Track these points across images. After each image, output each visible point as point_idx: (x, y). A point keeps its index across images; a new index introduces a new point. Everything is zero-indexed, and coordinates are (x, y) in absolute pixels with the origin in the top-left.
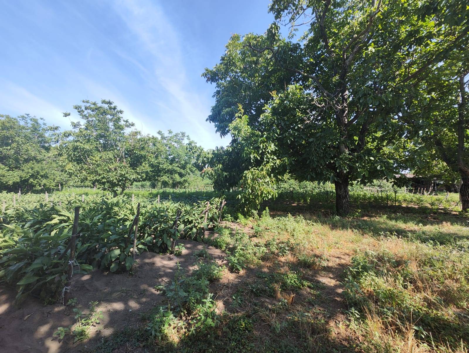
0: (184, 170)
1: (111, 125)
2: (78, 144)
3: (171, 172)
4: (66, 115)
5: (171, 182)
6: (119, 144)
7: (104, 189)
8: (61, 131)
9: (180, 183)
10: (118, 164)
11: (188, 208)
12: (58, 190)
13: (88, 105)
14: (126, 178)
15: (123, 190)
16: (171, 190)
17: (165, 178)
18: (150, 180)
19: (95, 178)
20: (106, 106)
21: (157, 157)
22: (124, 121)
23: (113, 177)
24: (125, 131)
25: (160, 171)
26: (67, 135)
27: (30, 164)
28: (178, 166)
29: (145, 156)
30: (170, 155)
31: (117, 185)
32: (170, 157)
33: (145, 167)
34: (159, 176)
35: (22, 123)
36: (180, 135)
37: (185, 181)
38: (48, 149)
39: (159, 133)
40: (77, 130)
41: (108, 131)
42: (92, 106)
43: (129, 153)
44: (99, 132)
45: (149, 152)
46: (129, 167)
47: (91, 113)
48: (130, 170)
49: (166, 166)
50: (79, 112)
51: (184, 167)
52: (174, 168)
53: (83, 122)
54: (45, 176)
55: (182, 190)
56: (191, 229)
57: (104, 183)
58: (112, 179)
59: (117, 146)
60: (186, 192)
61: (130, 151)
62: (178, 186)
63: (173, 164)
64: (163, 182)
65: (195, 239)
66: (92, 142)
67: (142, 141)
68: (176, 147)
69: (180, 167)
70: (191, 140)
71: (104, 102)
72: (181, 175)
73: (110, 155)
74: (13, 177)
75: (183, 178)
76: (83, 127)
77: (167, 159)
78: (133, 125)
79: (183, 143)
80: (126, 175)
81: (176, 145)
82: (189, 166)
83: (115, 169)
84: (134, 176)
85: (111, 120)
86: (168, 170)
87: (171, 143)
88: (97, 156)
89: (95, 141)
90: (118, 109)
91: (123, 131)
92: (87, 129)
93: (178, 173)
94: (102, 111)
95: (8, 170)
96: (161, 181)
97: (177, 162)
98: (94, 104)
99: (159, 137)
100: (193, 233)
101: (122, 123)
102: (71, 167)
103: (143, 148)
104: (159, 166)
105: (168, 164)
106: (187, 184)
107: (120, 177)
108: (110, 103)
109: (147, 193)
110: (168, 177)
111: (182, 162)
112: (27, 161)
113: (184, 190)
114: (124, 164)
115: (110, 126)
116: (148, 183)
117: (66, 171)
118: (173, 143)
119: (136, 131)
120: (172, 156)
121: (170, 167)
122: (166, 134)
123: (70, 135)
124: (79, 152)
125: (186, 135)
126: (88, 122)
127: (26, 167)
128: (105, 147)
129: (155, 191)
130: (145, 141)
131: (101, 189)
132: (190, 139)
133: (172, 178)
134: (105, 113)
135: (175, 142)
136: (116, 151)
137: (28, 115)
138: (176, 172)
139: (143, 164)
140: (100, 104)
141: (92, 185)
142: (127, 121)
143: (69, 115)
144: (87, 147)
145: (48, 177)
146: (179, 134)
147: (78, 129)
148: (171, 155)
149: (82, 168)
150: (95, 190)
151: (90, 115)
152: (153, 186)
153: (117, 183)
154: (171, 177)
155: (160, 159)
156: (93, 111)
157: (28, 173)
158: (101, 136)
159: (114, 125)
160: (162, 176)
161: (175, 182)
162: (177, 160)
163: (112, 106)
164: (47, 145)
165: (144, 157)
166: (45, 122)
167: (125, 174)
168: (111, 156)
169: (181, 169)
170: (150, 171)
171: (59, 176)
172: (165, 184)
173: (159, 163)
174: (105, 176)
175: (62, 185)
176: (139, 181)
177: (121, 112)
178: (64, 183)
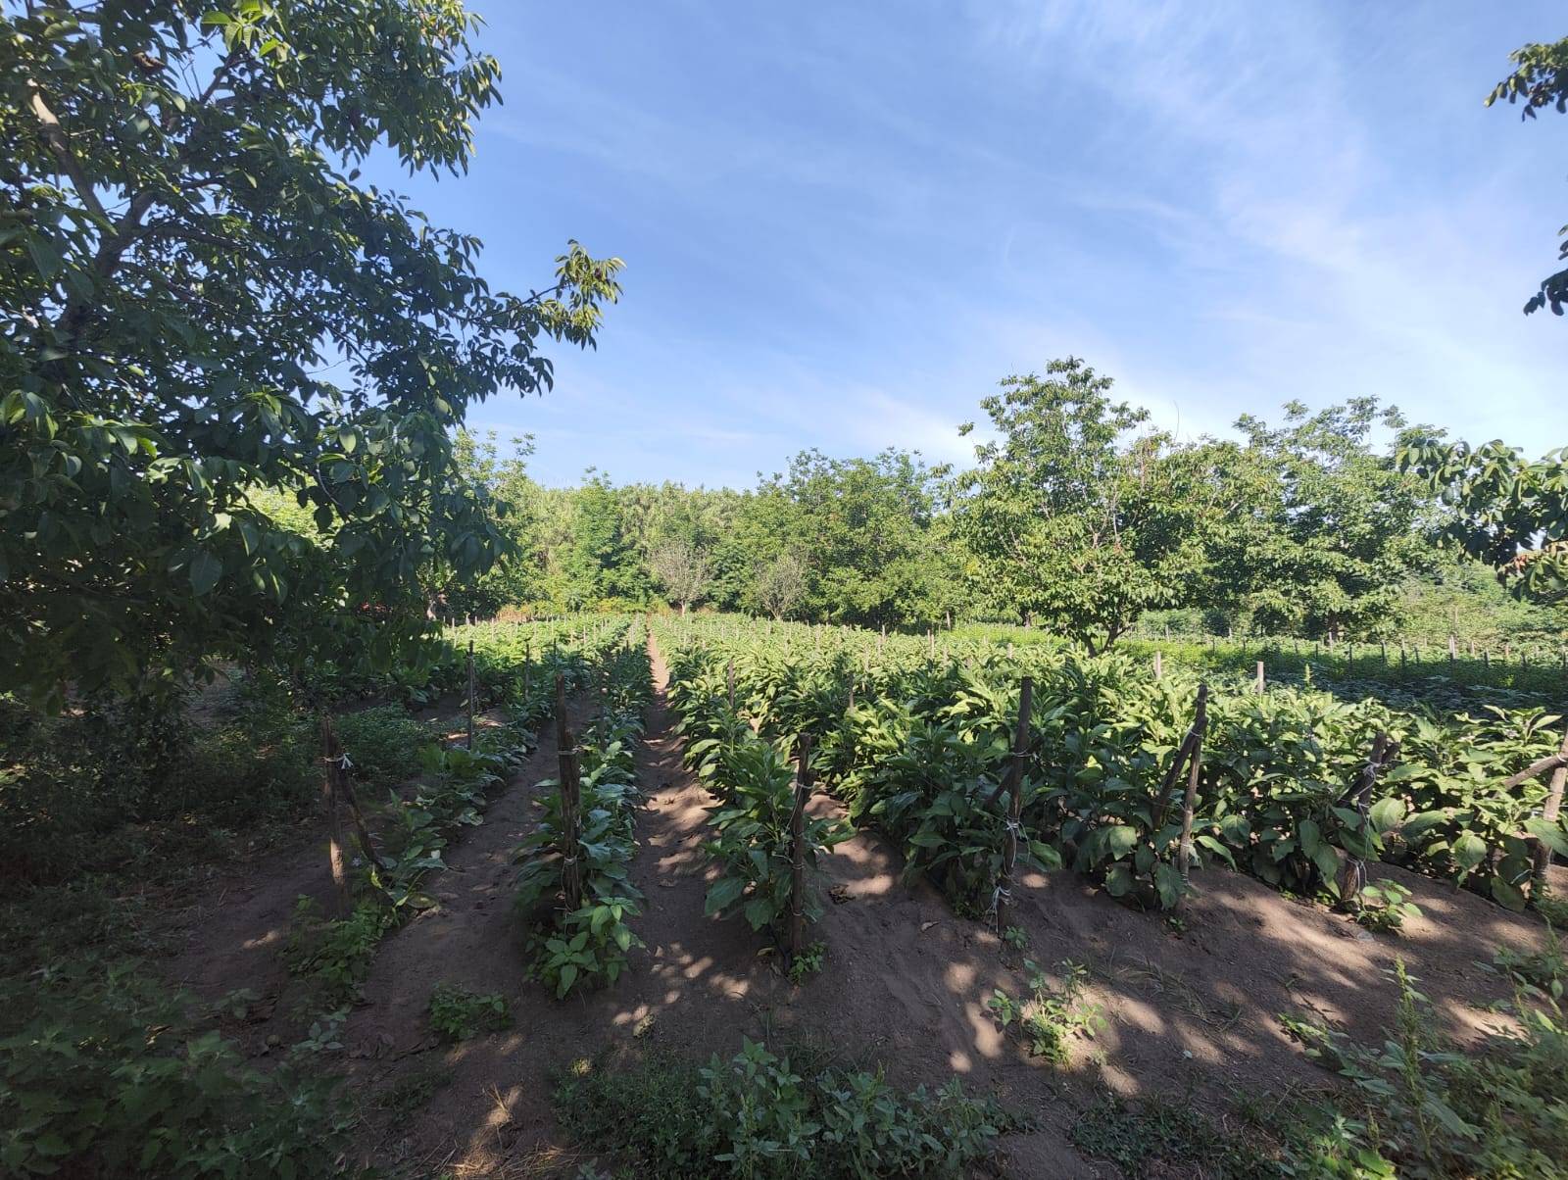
0: (1367, 559)
1: (1074, 431)
2: (991, 503)
3: (1302, 572)
4: (965, 430)
5: (1300, 612)
6: (1098, 487)
7: (1058, 632)
8: (955, 475)
9: (1346, 616)
10: (1097, 551)
11: (1428, 733)
12: (945, 627)
13: (1012, 389)
14: (1123, 597)
15: (1113, 635)
16: (1305, 647)
17: (1272, 596)
18: (1202, 602)
19: (1034, 596)
20: (1061, 378)
21: (1233, 518)
22: (1114, 410)
23: (1083, 593)
24: (1116, 442)
25: (1248, 572)
26: (967, 483)
27: (895, 565)
28: (1336, 548)
29: (1190, 519)
30: (1292, 504)
31: (1097, 618)
32: (1292, 512)
33: (1191, 557)
34: (1245, 589)
35: (883, 472)
36: (1346, 415)
37: (1376, 611)
38: (924, 525)
39: (1242, 424)
40: (989, 466)
41: (1064, 452)
42: (1025, 389)
43: (1133, 512)
44: (1043, 459)
45: (1205, 502)
46: (1135, 559)
47: (1022, 408)
48: (1136, 569)
49: (1279, 548)
50: (993, 415)
51: (1368, 549)
52: (1317, 554)
53: (1002, 440)
54: (921, 593)
55: (1361, 651)
56: (1451, 831)
57: (1056, 613)
58: (1078, 600)
59: (1092, 494)
60: (1382, 659)
61: (1135, 505)
62: (1335, 631)
63: (1311, 541)
64: (1260, 611)
65: (1478, 886)
66: (1024, 493)
67: (1177, 466)
68: (1324, 470)
69: (1344, 551)
70: (1411, 424)
71: (1055, 367)
72: (1352, 585)
73: (1074, 524)
74: (870, 595)
75: (1365, 599)
76: (1003, 453)
77: (1282, 520)
78: (1143, 416)
79: (1363, 443)
80: (1124, 588)
81: (1323, 458)
82: (1393, 543)
83: (1089, 569)
84: (1150, 591)
85: (1075, 417)
86: (1287, 566)
87: (1299, 457)
88: (1038, 534)
89: (1031, 488)
90: (1097, 376)
91: (1110, 445)
92: (1011, 457)
93: (1338, 575)
94: (1049, 396)
95: (862, 580)
96: (1254, 606)
97: (1330, 531)
98: (1029, 381)
99: (1243, 440)
100: (1463, 853)
101: (1108, 417)
102: (976, 567)
103: (1183, 491)
104: (1243, 551)
105: (1286, 542)
106: (1386, 625)
107: (1104, 592)
108: (1072, 365)
109: (1195, 653)
110: (1286, 593)
111: (1356, 530)
112: (891, 556)
113: (1374, 650)
114: (1114, 551)
115: (1073, 437)
116: (1196, 616)
117: (966, 579)
118: (1309, 455)
119: (1154, 434)
120: (1303, 509)
121: (1296, 552)
122: (1275, 422)
123: (973, 481)
124: (994, 526)
125: (1381, 406)
126: (1014, 437)
127: (890, 569)
128: (1060, 503)
129: (1227, 645)
130: (1188, 464)
131: (1047, 630)
132: (1400, 424)
133: (1303, 596)
134: (1057, 399)
135: (1323, 447)
136: (1090, 510)
137: (891, 449)
138: (1324, 571)
139: (1184, 547)
140: (1043, 379)
141: (1020, 619)
142: (1123, 409)
143: (971, 427)
144: (1015, 508)
145: (926, 595)
146: (1341, 410)
147: (991, 461)
148: (1301, 502)
149: (1002, 568)
150: (1029, 632)
151: (1019, 416)
152: (1220, 627)
153: (1094, 612)
154: (1301, 593)
155: (1248, 523)
156: (1025, 403)
157: (893, 584)
158: (1048, 471)
159: (1085, 430)
160: (1258, 589)
161: (1319, 613)
162: (1328, 521)
163: (1080, 371)
164: (923, 515)
165: (1186, 523)
166: (922, 459)
167: (1119, 584)
168: (1077, 529)
169: (1352, 556)
170: (1206, 571)
171: (949, 592)
172: (1270, 620)
173: (1244, 540)
174: (1061, 590)
175: (952, 614)
176: (1169, 606)
177: (1105, 383)
178: (957, 609)
